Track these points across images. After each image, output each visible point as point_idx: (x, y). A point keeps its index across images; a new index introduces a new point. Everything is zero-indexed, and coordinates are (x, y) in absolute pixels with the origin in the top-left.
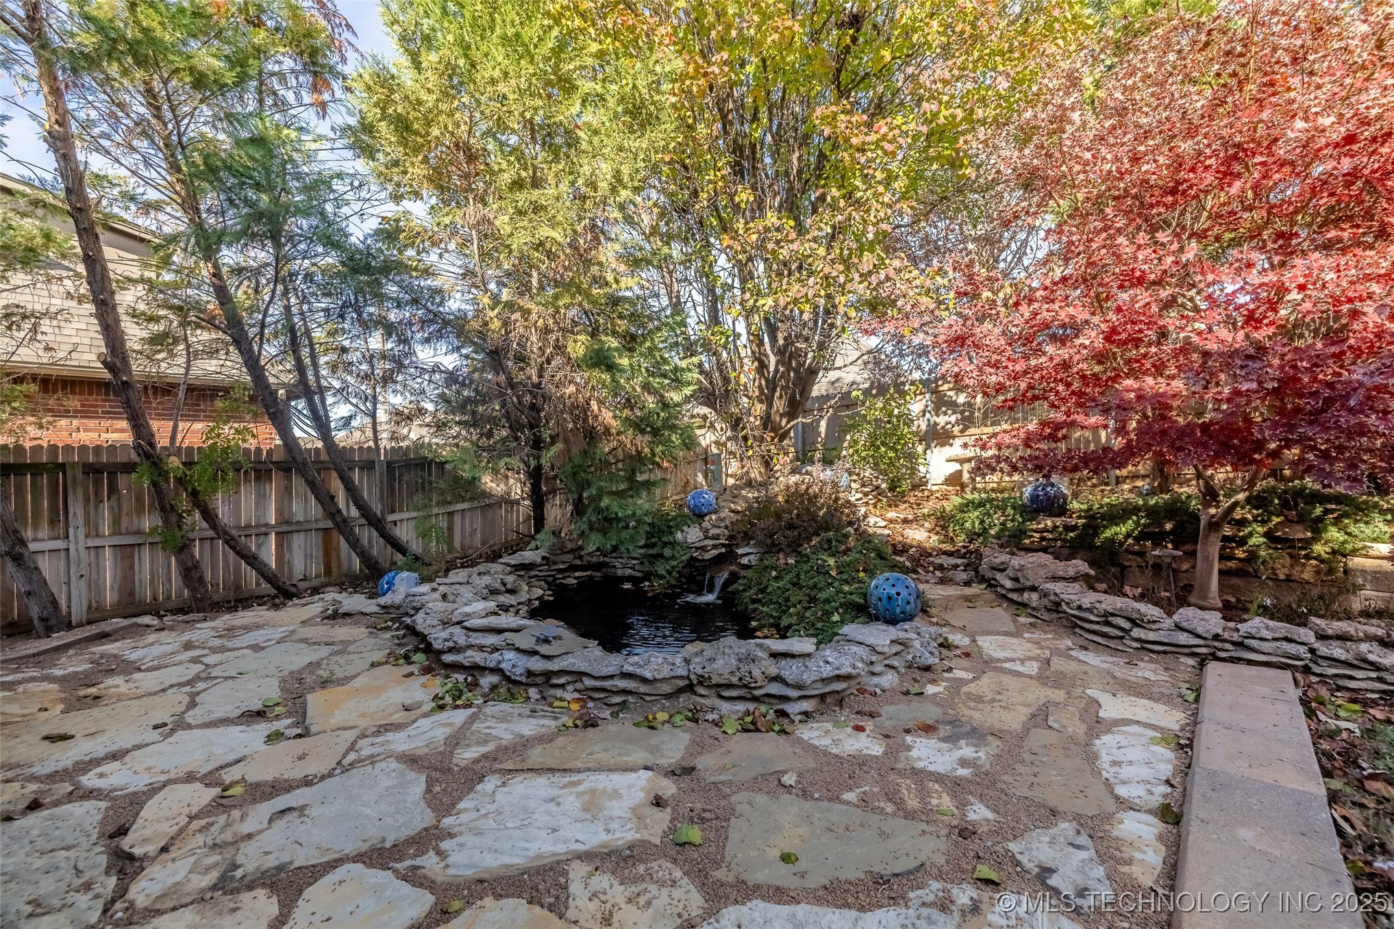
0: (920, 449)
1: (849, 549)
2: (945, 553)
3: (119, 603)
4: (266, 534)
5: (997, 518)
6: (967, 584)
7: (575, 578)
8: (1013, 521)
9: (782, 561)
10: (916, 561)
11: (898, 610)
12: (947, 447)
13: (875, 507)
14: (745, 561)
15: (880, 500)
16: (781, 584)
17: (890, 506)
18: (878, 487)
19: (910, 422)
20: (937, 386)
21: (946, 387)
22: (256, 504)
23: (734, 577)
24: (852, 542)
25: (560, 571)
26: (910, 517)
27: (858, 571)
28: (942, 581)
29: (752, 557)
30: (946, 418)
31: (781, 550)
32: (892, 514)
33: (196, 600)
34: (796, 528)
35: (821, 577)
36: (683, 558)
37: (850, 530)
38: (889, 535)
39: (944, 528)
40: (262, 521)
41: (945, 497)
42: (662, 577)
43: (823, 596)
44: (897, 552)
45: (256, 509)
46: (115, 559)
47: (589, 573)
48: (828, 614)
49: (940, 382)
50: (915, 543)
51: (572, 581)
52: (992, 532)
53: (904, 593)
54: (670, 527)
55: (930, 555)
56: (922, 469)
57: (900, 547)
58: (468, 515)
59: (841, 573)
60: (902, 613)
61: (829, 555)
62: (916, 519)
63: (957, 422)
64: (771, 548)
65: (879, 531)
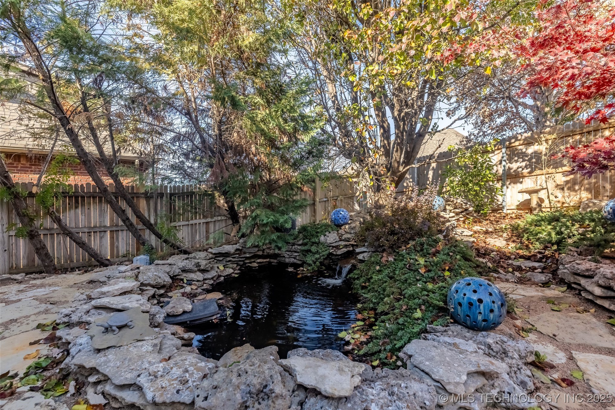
0: (499, 185)
1: (438, 252)
2: (522, 257)
3: (28, 265)
4: (105, 232)
5: (576, 229)
6: (546, 285)
7: (258, 263)
8: (593, 232)
9: (384, 259)
10: (497, 263)
11: (480, 318)
12: (519, 185)
13: (464, 222)
14: (360, 257)
15: (468, 218)
16: (380, 277)
17: (475, 222)
18: (466, 210)
19: (490, 168)
20: (510, 143)
21: (517, 143)
22: (99, 215)
23: (354, 267)
24: (440, 246)
25: (247, 258)
26: (490, 230)
27: (444, 270)
28: (521, 281)
29: (365, 254)
30: (518, 164)
31: (384, 250)
32: (477, 228)
33: (45, 266)
34: (396, 234)
35: (411, 274)
36: (324, 253)
37: (441, 236)
38: (474, 242)
39: (519, 236)
40: (102, 225)
41: (518, 217)
42: (310, 265)
43: (409, 291)
44: (479, 254)
45: (100, 218)
46: (25, 242)
47: (268, 260)
48: (412, 310)
49: (513, 141)
50: (495, 249)
51: (255, 265)
52: (570, 241)
53: (487, 299)
54: (317, 232)
55: (509, 258)
56: (500, 198)
57: (482, 251)
58: (217, 224)
59: (429, 271)
60: (484, 320)
61: (421, 256)
62: (496, 231)
63: (526, 166)
64: (379, 249)
65: (465, 239)
